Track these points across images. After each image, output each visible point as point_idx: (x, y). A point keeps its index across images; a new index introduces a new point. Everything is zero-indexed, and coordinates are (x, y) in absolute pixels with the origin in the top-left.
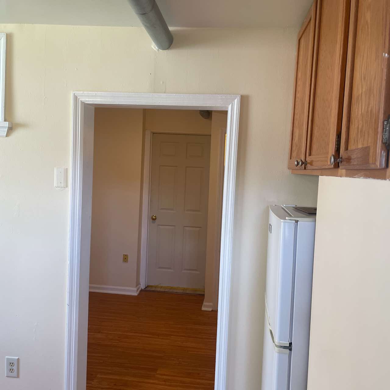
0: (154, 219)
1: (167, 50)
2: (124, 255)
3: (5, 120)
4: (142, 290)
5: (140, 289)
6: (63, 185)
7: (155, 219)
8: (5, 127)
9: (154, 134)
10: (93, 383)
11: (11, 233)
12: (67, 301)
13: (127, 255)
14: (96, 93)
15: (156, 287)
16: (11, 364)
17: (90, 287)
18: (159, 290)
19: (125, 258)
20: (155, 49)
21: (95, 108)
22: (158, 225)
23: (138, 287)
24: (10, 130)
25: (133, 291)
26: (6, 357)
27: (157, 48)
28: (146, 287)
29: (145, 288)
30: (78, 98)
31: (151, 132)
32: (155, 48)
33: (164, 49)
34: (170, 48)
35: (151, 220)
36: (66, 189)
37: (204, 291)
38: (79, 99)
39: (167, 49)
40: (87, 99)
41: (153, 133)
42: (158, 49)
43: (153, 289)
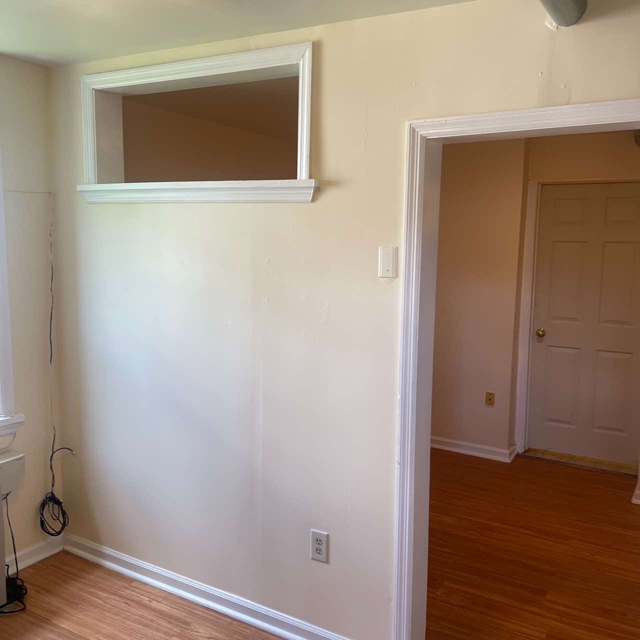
0: (540, 336)
1: (574, 26)
2: (487, 393)
3: (310, 177)
4: (518, 455)
5: (515, 453)
6: (390, 274)
7: (543, 335)
8: (311, 187)
9: (543, 187)
10: (437, 593)
11: (318, 346)
12: (397, 458)
13: (494, 394)
14: (446, 118)
15: (544, 452)
16: (318, 541)
17: (432, 441)
18: (548, 457)
19: (490, 399)
20: (551, 28)
21: (443, 145)
22: (549, 346)
23: (512, 448)
24: (318, 191)
25: (503, 456)
26: (312, 530)
27: (554, 24)
28: (526, 451)
29: (523, 452)
30: (417, 130)
31: (539, 183)
32: (551, 25)
33: (568, 24)
34: (580, 21)
35: (536, 337)
36: (396, 280)
37: (637, 470)
38: (418, 132)
39: (575, 24)
40: (431, 132)
41: (543, 185)
42: (557, 27)
43: (539, 456)
